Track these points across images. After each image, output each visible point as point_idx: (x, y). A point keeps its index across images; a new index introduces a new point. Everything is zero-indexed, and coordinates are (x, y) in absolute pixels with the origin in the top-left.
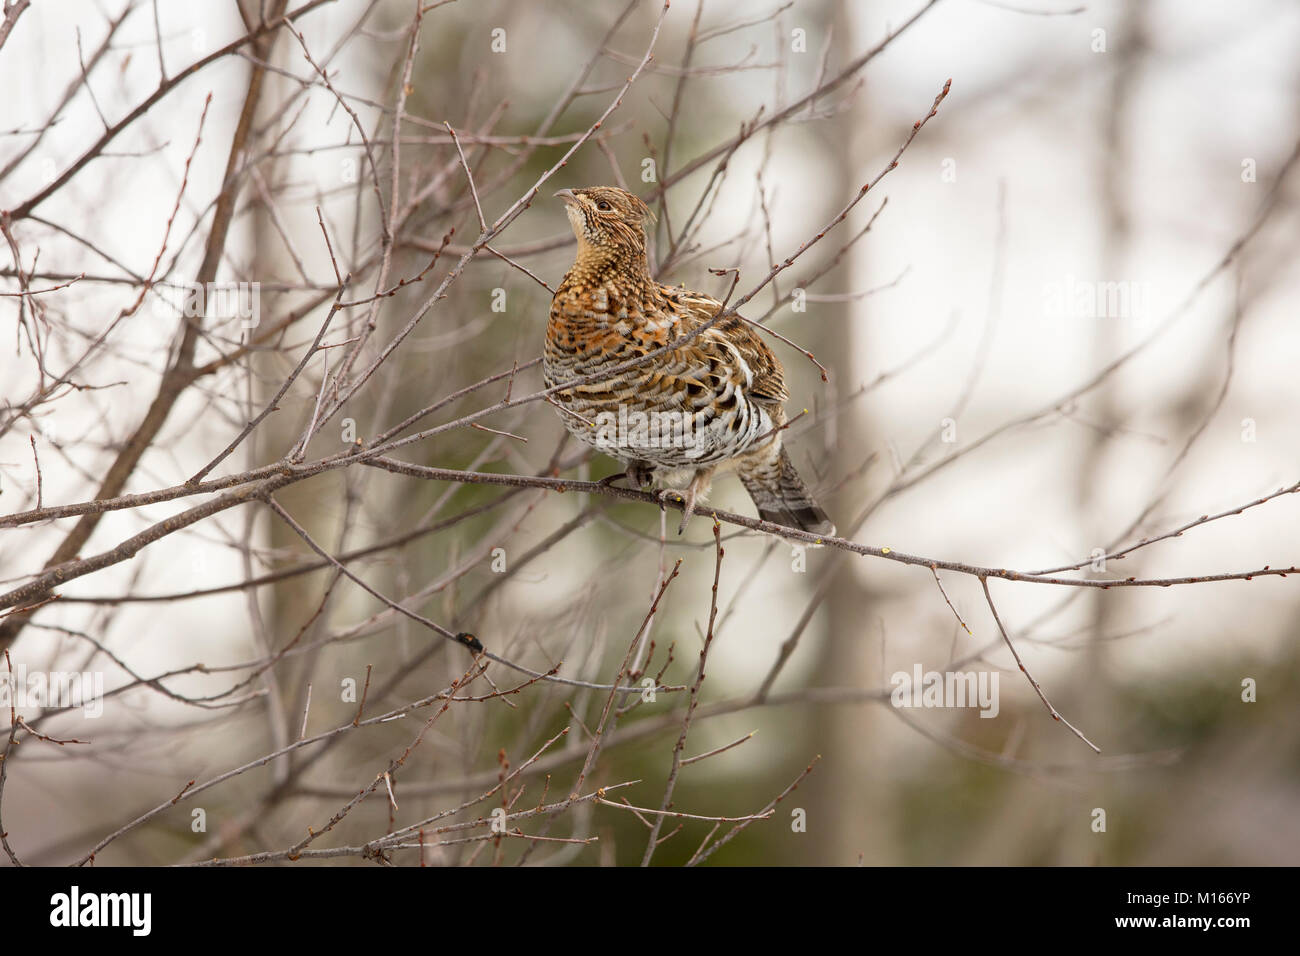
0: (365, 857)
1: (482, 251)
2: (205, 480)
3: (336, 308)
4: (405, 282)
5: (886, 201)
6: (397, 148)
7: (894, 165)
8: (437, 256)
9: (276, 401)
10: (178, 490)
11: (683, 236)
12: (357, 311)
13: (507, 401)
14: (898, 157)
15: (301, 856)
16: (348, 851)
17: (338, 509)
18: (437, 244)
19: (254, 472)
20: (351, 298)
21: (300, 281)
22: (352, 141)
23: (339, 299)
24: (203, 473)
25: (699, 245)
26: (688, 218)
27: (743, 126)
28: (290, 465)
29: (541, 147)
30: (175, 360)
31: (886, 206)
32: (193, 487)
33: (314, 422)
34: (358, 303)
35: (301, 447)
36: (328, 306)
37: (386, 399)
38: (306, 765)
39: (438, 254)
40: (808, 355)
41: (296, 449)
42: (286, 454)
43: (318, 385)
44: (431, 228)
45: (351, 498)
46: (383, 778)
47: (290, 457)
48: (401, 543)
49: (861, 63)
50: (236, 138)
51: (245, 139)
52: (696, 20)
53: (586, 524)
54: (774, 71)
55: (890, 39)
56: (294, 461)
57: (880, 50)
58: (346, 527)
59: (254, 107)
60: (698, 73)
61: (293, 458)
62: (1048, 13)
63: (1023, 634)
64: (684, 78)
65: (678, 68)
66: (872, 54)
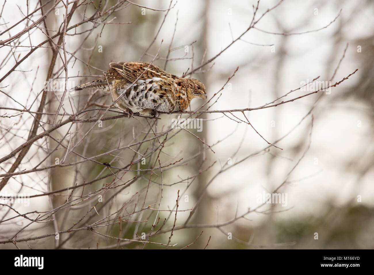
0: (88, 230)
1: (113, 106)
2: (37, 168)
5: (221, 94)
7: (223, 88)
10: (30, 171)
13: (118, 148)
14: (224, 86)
15: (71, 231)
16: (83, 229)
17: (73, 173)
19: (51, 166)
22: (79, 76)
24: (37, 166)
27: (184, 73)
30: (31, 134)
31: (221, 96)
32: (34, 170)
35: (63, 160)
37: (86, 146)
38: (64, 242)
40: (198, 138)
43: (68, 142)
44: (99, 100)
45: (77, 172)
46: (93, 208)
48: (91, 183)
49: (214, 58)
50: (48, 75)
51: (51, 76)
52: (170, 46)
53: (139, 179)
54: (191, 60)
55: (222, 52)
56: (62, 164)
57: (219, 55)
58: (76, 180)
59: (53, 67)
60: (171, 60)
61: (61, 162)
62: (263, 46)
63: (254, 210)
64: (167, 61)
65: (166, 59)
66: (217, 56)
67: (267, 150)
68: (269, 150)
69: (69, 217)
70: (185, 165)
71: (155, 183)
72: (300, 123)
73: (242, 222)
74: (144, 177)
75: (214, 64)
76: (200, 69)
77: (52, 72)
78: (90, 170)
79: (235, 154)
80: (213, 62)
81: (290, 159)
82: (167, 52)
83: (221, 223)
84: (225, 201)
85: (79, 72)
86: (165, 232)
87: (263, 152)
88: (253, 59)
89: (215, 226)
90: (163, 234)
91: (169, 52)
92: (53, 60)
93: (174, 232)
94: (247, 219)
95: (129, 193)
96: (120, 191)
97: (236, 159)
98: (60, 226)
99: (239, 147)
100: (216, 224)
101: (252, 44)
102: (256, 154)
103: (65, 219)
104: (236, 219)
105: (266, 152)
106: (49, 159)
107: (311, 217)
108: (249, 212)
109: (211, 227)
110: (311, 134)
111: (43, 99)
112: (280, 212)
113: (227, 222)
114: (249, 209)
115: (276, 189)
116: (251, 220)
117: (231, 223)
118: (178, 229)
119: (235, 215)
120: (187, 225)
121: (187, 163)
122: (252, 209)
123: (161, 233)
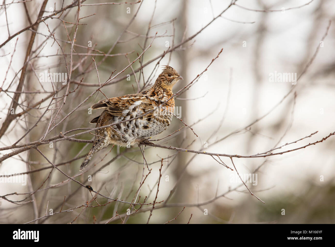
2: (17, 145)
3: (53, 99)
4: (71, 92)
6: (71, 56)
8: (79, 85)
9: (36, 124)
10: (10, 147)
11: (148, 81)
12: (58, 100)
18: (79, 82)
19: (31, 143)
20: (57, 97)
21: (42, 90)
22: (58, 54)
23: (54, 96)
24: (17, 143)
25: (152, 84)
26: (149, 76)
27: (164, 52)
28: (40, 142)
29: (109, 57)
30: (10, 112)
32: (14, 146)
33: (48, 131)
34: (59, 98)
35: (44, 137)
36: (51, 98)
37: (65, 124)
39: (79, 84)
41: (42, 137)
42: (40, 139)
44: (78, 78)
45: (56, 150)
47: (41, 139)
48: (70, 162)
49: (195, 36)
50: (27, 53)
51: (30, 53)
52: (150, 23)
53: (119, 157)
54: (172, 37)
55: (203, 29)
56: (42, 141)
57: (200, 32)
58: (55, 158)
59: (32, 45)
60: (151, 37)
61: (42, 140)
62: (244, 23)
63: (235, 189)
64: (147, 38)
65: (145, 36)
66: (198, 33)
67: (248, 128)
68: (250, 129)
69: (48, 196)
70: (165, 143)
71: (134, 161)
72: (281, 102)
73: (222, 201)
74: (123, 156)
75: (195, 41)
76: (181, 47)
77: (31, 50)
78: (69, 149)
79: (215, 132)
80: (193, 40)
81: (271, 138)
82: (147, 29)
83: (201, 202)
84: (205, 179)
85: (58, 50)
86: (145, 211)
87: (244, 131)
88: (233, 36)
89: (195, 206)
90: (142, 213)
91: (149, 29)
92: (32, 37)
93: (154, 211)
94: (227, 198)
95: (108, 172)
96: (99, 170)
97: (217, 138)
98: (39, 205)
99: (220, 126)
100: (196, 203)
101: (233, 21)
102: (237, 132)
103: (44, 197)
104: (216, 198)
105: (247, 131)
106: (28, 136)
107: (291, 196)
108: (230, 191)
109: (191, 206)
110: (293, 112)
111: (22, 77)
112: (261, 191)
113: (207, 201)
114: (230, 188)
115: (257, 167)
116: (232, 199)
117: (211, 202)
118: (158, 208)
119: (215, 194)
120: (168, 204)
121: (167, 142)
122: (233, 188)
123: (141, 211)
